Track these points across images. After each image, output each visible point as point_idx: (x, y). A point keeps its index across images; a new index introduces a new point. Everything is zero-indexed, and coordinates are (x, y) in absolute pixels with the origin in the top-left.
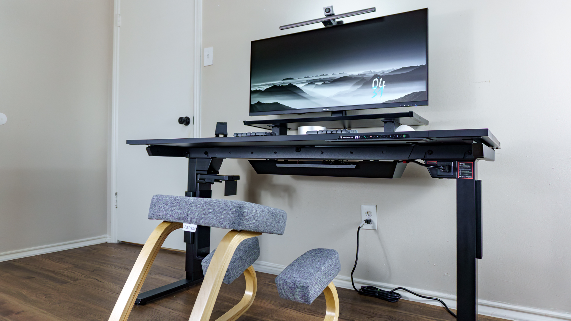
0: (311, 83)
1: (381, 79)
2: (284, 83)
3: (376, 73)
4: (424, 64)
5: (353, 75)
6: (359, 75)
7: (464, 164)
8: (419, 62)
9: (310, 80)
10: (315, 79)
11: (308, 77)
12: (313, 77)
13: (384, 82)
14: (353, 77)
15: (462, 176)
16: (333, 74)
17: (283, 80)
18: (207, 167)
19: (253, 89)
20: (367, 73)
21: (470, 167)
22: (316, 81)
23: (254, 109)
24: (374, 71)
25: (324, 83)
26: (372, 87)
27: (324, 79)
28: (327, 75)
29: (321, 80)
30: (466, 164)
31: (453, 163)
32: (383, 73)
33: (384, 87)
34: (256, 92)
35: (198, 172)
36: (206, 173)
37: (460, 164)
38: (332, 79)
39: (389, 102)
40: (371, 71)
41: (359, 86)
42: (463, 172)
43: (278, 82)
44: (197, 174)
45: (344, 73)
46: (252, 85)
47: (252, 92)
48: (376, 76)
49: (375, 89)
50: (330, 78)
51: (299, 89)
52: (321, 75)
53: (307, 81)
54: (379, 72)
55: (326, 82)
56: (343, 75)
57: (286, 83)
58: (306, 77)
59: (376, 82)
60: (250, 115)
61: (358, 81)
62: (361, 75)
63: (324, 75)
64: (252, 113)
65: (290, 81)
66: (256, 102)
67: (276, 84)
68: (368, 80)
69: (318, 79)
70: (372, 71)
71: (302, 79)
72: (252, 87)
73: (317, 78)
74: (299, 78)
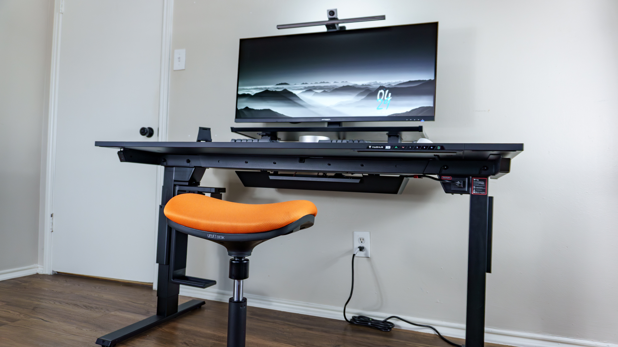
0: (310, 90)
1: (387, 91)
2: (277, 88)
3: (382, 84)
4: (433, 78)
5: (357, 85)
6: (363, 85)
7: (478, 180)
8: (427, 77)
9: (309, 87)
10: (314, 86)
11: (306, 83)
12: (311, 83)
13: (390, 94)
14: (357, 87)
15: (476, 192)
16: (335, 82)
17: (277, 85)
18: (188, 178)
19: (240, 93)
20: (372, 84)
21: (484, 183)
22: (315, 88)
23: (240, 115)
24: (380, 82)
25: (324, 91)
26: (376, 99)
27: (324, 86)
28: (327, 83)
29: (320, 88)
30: (480, 180)
31: (467, 179)
32: (389, 85)
33: (391, 99)
34: (244, 96)
35: (176, 183)
36: (187, 184)
37: (475, 180)
38: (333, 88)
39: (395, 115)
40: (376, 82)
41: (363, 97)
42: (477, 188)
43: (271, 87)
44: (175, 185)
45: (346, 82)
46: (239, 88)
47: (238, 96)
48: (382, 88)
49: (380, 101)
50: (331, 86)
51: (295, 95)
52: (321, 83)
53: (305, 88)
54: (385, 84)
55: (326, 90)
56: (345, 84)
57: (281, 88)
58: (303, 84)
59: (381, 94)
60: (236, 122)
61: (362, 91)
62: (366, 85)
63: (324, 82)
64: (238, 120)
65: (285, 87)
66: (243, 107)
67: (268, 88)
68: (373, 91)
69: (317, 87)
70: (378, 82)
71: (299, 85)
72: (239, 90)
73: (316, 85)
74: (296, 84)
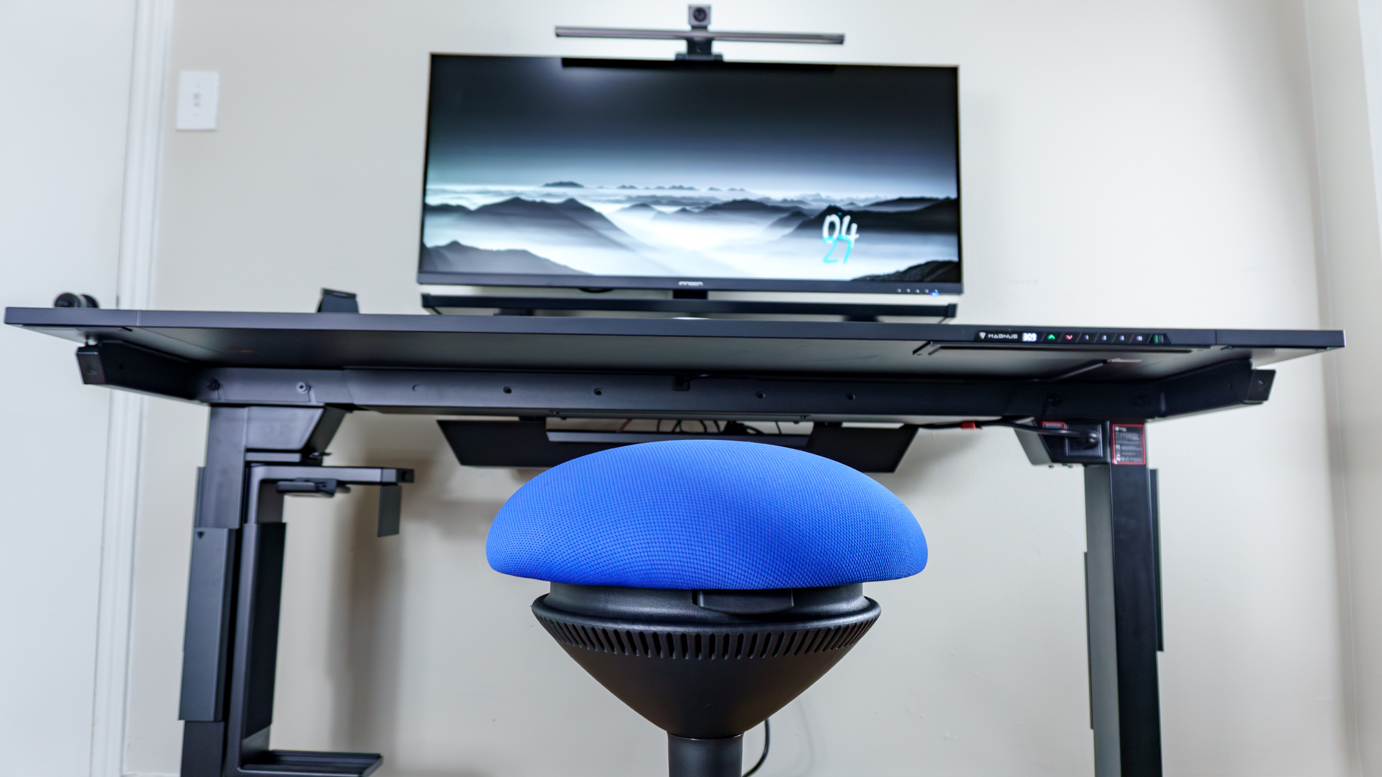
0: (643, 204)
1: (847, 219)
2: (549, 195)
3: (834, 201)
5: (768, 199)
6: (785, 201)
9: (639, 197)
10: (654, 197)
11: (632, 187)
12: (647, 188)
13: (854, 226)
14: (770, 204)
16: (712, 189)
17: (548, 185)
19: (432, 200)
20: (810, 198)
22: (658, 201)
23: (432, 263)
24: (828, 196)
25: (684, 211)
27: (683, 198)
28: (691, 189)
29: (672, 202)
32: (852, 204)
33: (857, 240)
34: (444, 209)
38: (707, 203)
40: (818, 195)
41: (788, 230)
43: (532, 188)
45: (742, 190)
46: (429, 187)
47: (427, 209)
48: (832, 210)
49: (830, 241)
50: (700, 198)
51: (599, 217)
52: (674, 188)
53: (630, 199)
54: (842, 201)
55: (688, 208)
56: (739, 196)
57: (558, 196)
58: (624, 187)
59: (832, 226)
60: (421, 283)
61: (783, 216)
62: (792, 201)
63: (681, 188)
64: (425, 277)
65: (571, 193)
66: (443, 242)
67: (521, 193)
68: (812, 217)
69: (663, 198)
70: (824, 195)
71: (612, 191)
72: (428, 193)
73: (659, 193)
74: (601, 187)
